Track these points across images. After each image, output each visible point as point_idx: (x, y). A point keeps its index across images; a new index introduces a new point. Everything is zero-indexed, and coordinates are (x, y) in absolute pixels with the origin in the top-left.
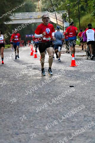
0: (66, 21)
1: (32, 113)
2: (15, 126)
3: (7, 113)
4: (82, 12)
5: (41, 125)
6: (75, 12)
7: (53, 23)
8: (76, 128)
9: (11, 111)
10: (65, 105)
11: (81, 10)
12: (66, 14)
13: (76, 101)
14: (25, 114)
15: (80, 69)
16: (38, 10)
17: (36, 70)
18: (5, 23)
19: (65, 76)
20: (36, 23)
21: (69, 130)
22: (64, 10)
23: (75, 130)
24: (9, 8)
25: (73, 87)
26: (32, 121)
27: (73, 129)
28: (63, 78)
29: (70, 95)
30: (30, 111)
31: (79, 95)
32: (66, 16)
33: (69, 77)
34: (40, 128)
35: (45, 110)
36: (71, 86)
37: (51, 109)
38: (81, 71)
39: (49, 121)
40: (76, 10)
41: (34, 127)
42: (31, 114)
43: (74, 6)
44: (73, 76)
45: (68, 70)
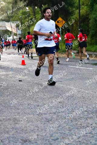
0: (19, 30)
10: (14, 95)
12: (19, 24)
13: (22, 93)
15: (28, 67)
21: (15, 115)
22: (17, 20)
25: (22, 81)
27: (18, 115)
29: (18, 88)
31: (25, 87)
32: (19, 26)
36: (20, 81)
43: (26, 18)
45: (18, 68)
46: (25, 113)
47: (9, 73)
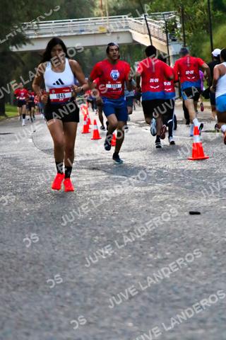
0: (174, 40)
1: (90, 287)
2: (47, 323)
3: (23, 289)
4: (219, 13)
5: (116, 317)
6: (197, 14)
7: (139, 46)
8: (209, 324)
9: (34, 283)
11: (215, 10)
12: (174, 20)
13: (206, 252)
14: (72, 288)
15: (215, 166)
16: (100, 11)
17: (99, 173)
18: (14, 49)
19: (177, 184)
20: (96, 47)
21: (192, 329)
22: (168, 9)
23: (206, 328)
24: (22, 7)
25: (198, 213)
26: (91, 308)
27: (201, 328)
28: (170, 191)
29: (191, 236)
30: (86, 280)
31: (215, 234)
32: (176, 25)
33: (185, 187)
34: (114, 325)
35: (125, 277)
36: (192, 213)
37: (141, 274)
38: (218, 171)
39: (136, 308)
40: (202, 9)
41: (96, 324)
42: (88, 289)
44: (198, 184)
45: (183, 170)
46: (223, 319)
47: (152, 188)
